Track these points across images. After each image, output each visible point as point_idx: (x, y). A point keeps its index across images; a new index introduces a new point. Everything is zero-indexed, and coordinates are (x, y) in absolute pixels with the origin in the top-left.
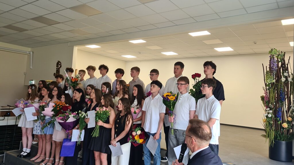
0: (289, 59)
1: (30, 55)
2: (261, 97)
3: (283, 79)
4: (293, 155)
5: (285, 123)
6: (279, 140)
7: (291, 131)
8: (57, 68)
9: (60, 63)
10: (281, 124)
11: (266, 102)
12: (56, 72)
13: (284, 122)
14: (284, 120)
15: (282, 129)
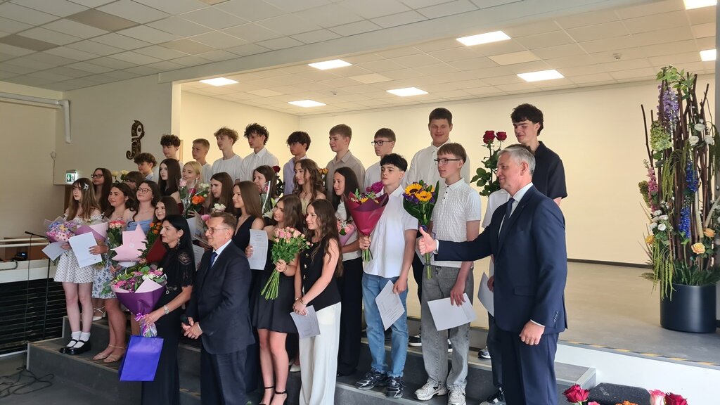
0: (707, 90)
1: (64, 109)
2: (640, 185)
3: (693, 140)
4: (717, 319)
5: (698, 242)
6: (684, 283)
7: (713, 263)
8: (133, 139)
9: (140, 127)
10: (688, 246)
11: (652, 196)
12: (133, 148)
13: (696, 241)
14: (696, 237)
15: (691, 258)
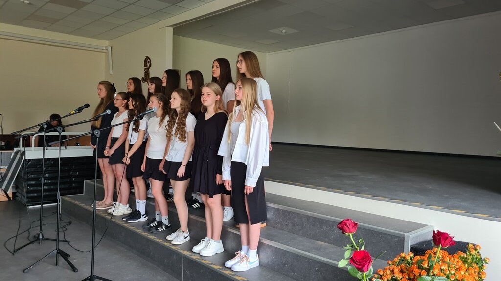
1: (108, 52)
8: (145, 69)
9: (149, 60)
12: (145, 74)
